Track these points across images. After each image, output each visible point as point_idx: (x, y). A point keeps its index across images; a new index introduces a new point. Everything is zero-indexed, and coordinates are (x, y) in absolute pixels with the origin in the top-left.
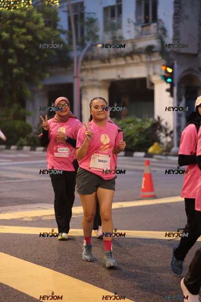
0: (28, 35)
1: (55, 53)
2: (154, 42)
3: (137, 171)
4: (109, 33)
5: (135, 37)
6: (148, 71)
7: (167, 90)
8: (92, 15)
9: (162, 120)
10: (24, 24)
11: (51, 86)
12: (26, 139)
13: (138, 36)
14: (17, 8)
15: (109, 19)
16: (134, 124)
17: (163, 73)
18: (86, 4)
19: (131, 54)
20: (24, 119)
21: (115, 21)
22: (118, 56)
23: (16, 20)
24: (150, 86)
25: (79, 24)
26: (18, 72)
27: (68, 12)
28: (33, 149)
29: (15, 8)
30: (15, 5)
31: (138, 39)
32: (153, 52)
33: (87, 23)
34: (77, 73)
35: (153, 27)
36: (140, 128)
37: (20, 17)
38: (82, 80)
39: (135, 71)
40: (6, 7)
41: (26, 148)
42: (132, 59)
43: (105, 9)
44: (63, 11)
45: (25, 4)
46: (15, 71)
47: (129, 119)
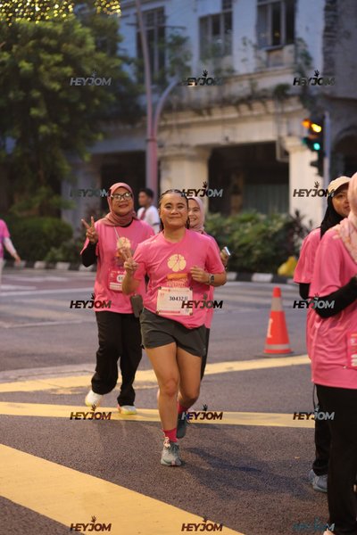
0: (66, 66)
1: (112, 98)
2: (288, 79)
3: (258, 306)
4: (210, 62)
5: (256, 69)
6: (279, 129)
7: (313, 164)
8: (180, 31)
9: (304, 217)
10: (59, 45)
11: (107, 156)
12: (60, 250)
13: (260, 68)
14: (47, 18)
15: (210, 37)
16: (253, 224)
17: (306, 134)
18: (167, 13)
19: (249, 100)
20: (58, 214)
21: (220, 41)
22: (225, 102)
23: (45, 40)
24: (282, 157)
25: (156, 47)
26: (49, 131)
27: (137, 25)
28: (74, 268)
29: (43, 18)
30: (42, 14)
31: (261, 72)
32: (288, 97)
33: (171, 45)
34: (152, 135)
35: (287, 52)
36: (264, 231)
37: (52, 35)
38: (161, 146)
39: (256, 131)
40: (27, 17)
41: (62, 266)
42: (251, 108)
43: (203, 20)
44: (128, 24)
45: (61, 11)
46: (43, 129)
47: (243, 215)
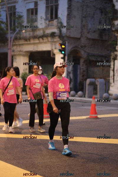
2: (56, 30)
5: (45, 27)
6: (52, 47)
7: (62, 58)
8: (20, 13)
13: (46, 26)
15: (30, 16)
17: (60, 48)
18: (16, 7)
19: (43, 37)
21: (34, 17)
22: (35, 37)
24: (53, 55)
25: (13, 19)
27: (6, 11)
31: (47, 28)
32: (55, 36)
33: (17, 18)
34: (10, 47)
35: (55, 22)
39: (45, 47)
42: (43, 39)
43: (28, 10)
44: (3, 10)
